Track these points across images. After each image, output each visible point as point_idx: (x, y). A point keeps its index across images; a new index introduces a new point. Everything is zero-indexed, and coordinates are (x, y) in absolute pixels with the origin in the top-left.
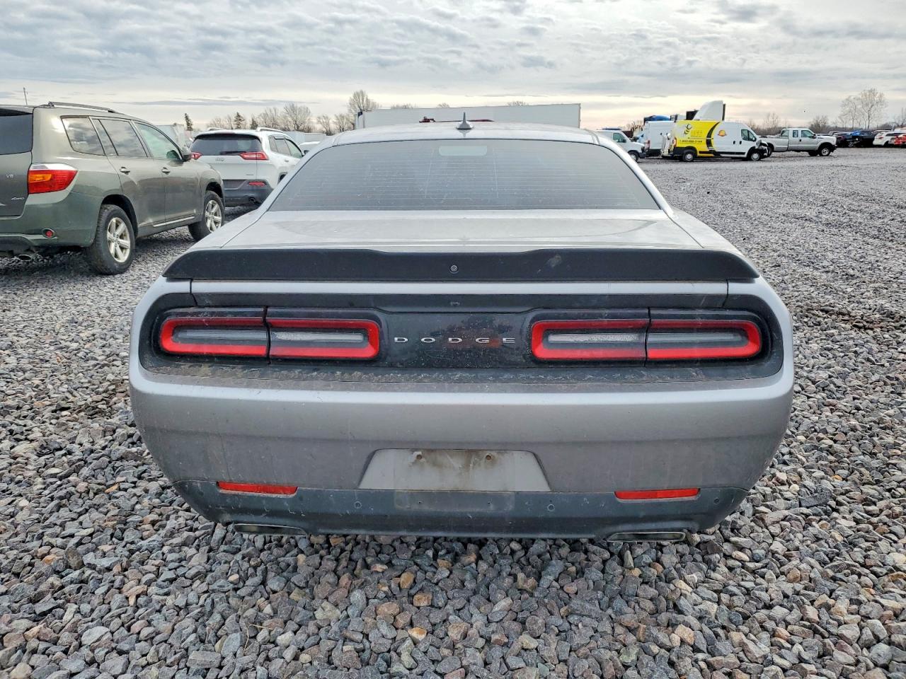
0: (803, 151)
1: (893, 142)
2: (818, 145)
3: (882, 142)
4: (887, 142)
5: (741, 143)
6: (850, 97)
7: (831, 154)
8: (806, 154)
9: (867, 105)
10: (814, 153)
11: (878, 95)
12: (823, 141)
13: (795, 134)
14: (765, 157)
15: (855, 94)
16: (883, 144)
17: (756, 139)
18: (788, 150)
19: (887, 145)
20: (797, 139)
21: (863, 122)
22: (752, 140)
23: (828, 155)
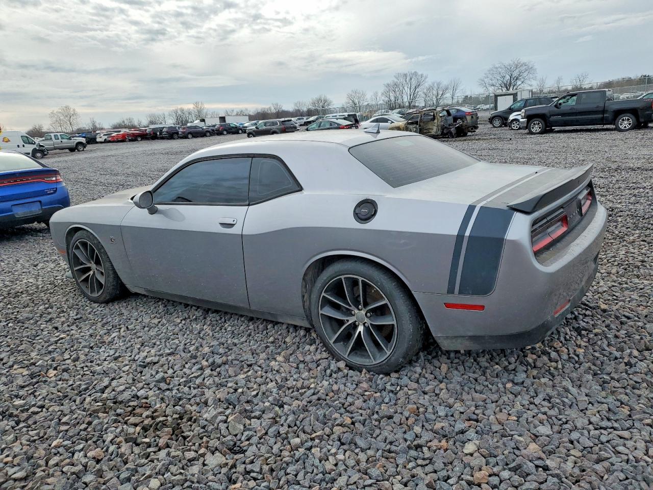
0: (65, 149)
1: (110, 139)
2: (75, 144)
3: (102, 140)
4: (106, 139)
5: (24, 146)
6: (53, 111)
7: (85, 149)
8: (67, 151)
9: (67, 116)
10: (72, 150)
11: (72, 110)
12: (77, 141)
13: (56, 137)
14: (46, 155)
15: (56, 109)
16: (103, 141)
17: (35, 142)
18: (55, 149)
19: (106, 141)
20: (59, 141)
21: (68, 128)
22: (32, 144)
23: (83, 150)
